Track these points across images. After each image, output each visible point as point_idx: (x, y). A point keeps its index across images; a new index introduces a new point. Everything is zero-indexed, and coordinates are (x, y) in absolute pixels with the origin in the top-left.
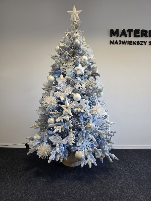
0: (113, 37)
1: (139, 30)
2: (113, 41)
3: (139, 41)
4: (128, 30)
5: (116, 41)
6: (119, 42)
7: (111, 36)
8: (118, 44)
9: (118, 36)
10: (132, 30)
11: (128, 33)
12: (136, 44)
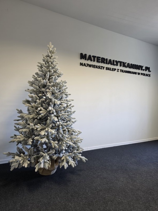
0: (82, 59)
1: (100, 58)
2: (83, 63)
3: (100, 66)
4: (93, 56)
5: (85, 64)
6: (86, 65)
7: (81, 59)
8: (85, 66)
9: (86, 59)
10: (96, 57)
11: (92, 58)
12: (97, 68)
